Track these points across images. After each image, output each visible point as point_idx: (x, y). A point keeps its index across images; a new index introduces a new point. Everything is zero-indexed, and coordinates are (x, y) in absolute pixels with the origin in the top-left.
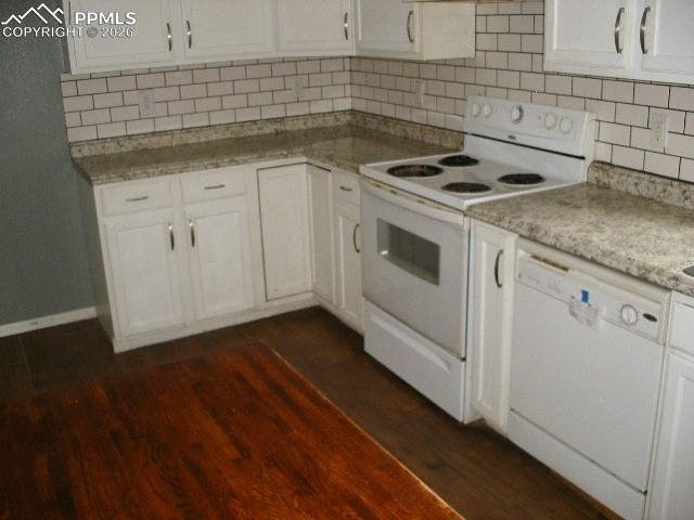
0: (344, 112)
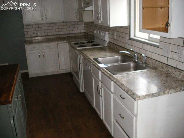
0: (83, 33)
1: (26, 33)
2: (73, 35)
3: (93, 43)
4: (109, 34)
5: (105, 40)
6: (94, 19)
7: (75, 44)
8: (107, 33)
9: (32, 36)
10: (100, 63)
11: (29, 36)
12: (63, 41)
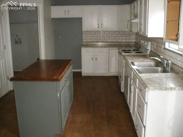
0: (133, 42)
1: (84, 38)
2: (124, 44)
3: (138, 51)
4: (151, 43)
5: (148, 49)
6: (138, 30)
7: (123, 50)
8: (150, 43)
9: (88, 41)
10: (134, 65)
11: (87, 41)
12: (114, 47)
